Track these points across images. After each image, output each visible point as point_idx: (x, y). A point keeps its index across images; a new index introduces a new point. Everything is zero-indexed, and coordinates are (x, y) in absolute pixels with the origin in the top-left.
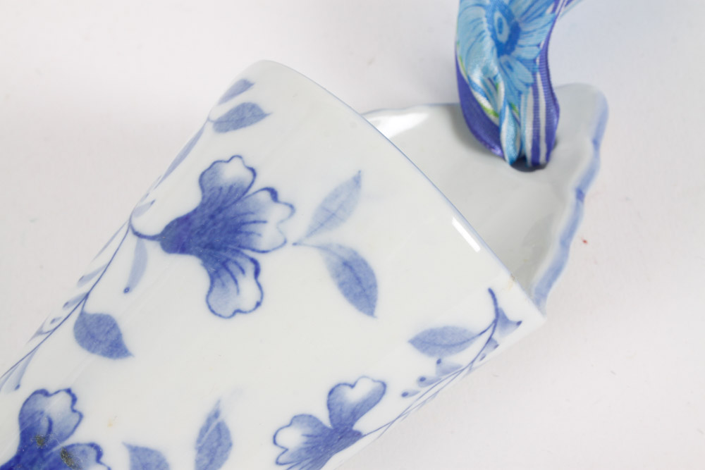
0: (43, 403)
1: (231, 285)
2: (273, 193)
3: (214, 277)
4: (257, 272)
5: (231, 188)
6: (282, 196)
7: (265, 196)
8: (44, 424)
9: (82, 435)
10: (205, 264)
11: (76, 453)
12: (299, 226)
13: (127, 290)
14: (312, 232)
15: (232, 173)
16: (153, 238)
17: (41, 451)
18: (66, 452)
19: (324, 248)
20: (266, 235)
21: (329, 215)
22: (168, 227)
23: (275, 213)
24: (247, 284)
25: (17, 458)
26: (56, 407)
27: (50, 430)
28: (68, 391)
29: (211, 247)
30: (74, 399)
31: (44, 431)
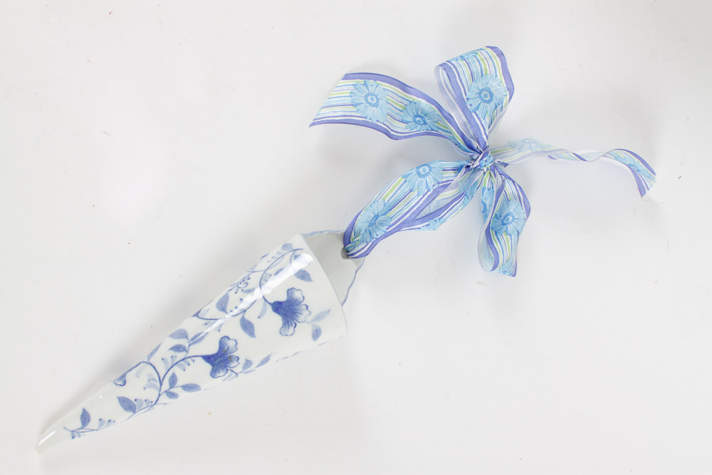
0: (227, 340)
1: (287, 328)
2: (307, 307)
3: (284, 324)
4: (295, 327)
5: (296, 300)
6: (309, 309)
7: (305, 307)
8: (227, 347)
9: (235, 354)
10: (283, 319)
11: (232, 358)
12: (312, 317)
13: (259, 317)
14: (313, 321)
15: (297, 295)
16: (270, 304)
17: (224, 355)
18: (230, 357)
19: (314, 326)
20: (301, 318)
21: (318, 318)
22: (275, 303)
23: (305, 313)
24: (291, 329)
25: (217, 354)
26: (231, 344)
27: (228, 349)
28: (236, 341)
29: (286, 315)
30: (237, 344)
31: (226, 349)
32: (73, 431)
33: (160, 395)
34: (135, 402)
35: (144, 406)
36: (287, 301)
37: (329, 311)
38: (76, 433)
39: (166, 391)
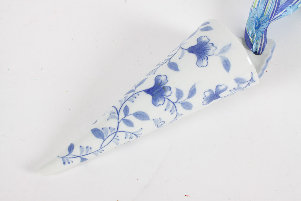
0: (160, 77)
1: (202, 61)
2: (213, 44)
3: (198, 59)
4: (207, 59)
5: (204, 42)
6: (214, 45)
7: (211, 45)
8: (160, 81)
9: (168, 85)
10: (197, 56)
11: (166, 88)
12: (217, 52)
13: (180, 59)
14: (219, 53)
15: (204, 39)
16: (186, 49)
17: (159, 86)
18: (164, 87)
19: (221, 57)
20: (210, 52)
21: (224, 51)
22: (189, 48)
23: (213, 48)
24: (205, 61)
25: (154, 87)
26: (163, 79)
27: (161, 82)
28: (166, 76)
29: (199, 53)
30: (167, 78)
31: (160, 83)
32: (63, 158)
33: (119, 123)
34: (102, 130)
35: (109, 133)
36: (197, 45)
37: (230, 45)
38: (65, 159)
39: (122, 119)
